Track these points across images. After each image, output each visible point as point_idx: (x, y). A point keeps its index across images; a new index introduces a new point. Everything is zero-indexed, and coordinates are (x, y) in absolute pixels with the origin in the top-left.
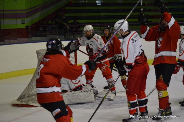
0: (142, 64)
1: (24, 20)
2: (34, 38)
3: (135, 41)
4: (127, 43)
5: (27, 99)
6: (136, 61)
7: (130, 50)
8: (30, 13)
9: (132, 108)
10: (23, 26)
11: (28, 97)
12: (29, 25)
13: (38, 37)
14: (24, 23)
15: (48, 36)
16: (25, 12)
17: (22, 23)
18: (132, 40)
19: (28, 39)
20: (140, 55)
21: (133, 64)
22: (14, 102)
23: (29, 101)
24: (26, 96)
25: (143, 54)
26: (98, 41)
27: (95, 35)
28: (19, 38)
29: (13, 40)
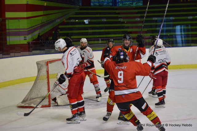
0: (79, 73)
1: (26, 37)
2: (34, 52)
3: (72, 55)
4: (66, 56)
5: (29, 102)
6: (74, 71)
7: (69, 62)
8: (30, 31)
9: (73, 109)
10: (25, 42)
11: (30, 100)
12: (30, 41)
13: (37, 51)
14: (26, 40)
15: (46, 49)
16: (26, 30)
17: (24, 40)
18: (70, 54)
19: (30, 52)
20: (77, 65)
21: (73, 73)
22: (19, 104)
23: (31, 103)
24: (29, 99)
25: (80, 65)
26: (89, 52)
27: (87, 47)
28: (22, 52)
29: (18, 54)
